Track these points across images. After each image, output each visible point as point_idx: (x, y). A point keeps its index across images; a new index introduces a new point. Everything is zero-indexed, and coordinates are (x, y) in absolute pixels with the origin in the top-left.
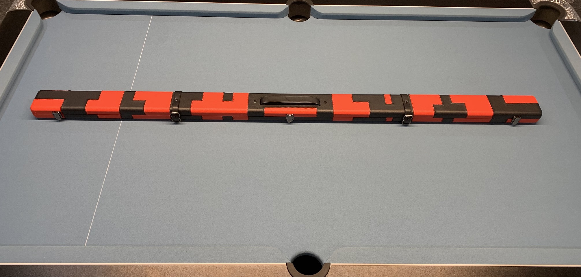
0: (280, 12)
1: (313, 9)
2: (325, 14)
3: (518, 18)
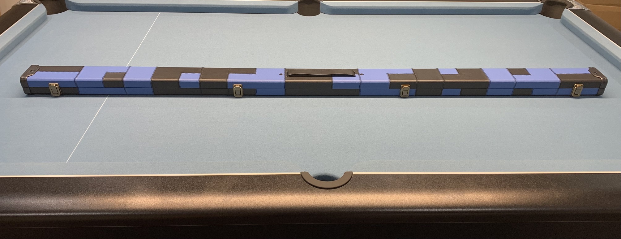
0: (290, 6)
2: (335, 7)
3: (526, 9)
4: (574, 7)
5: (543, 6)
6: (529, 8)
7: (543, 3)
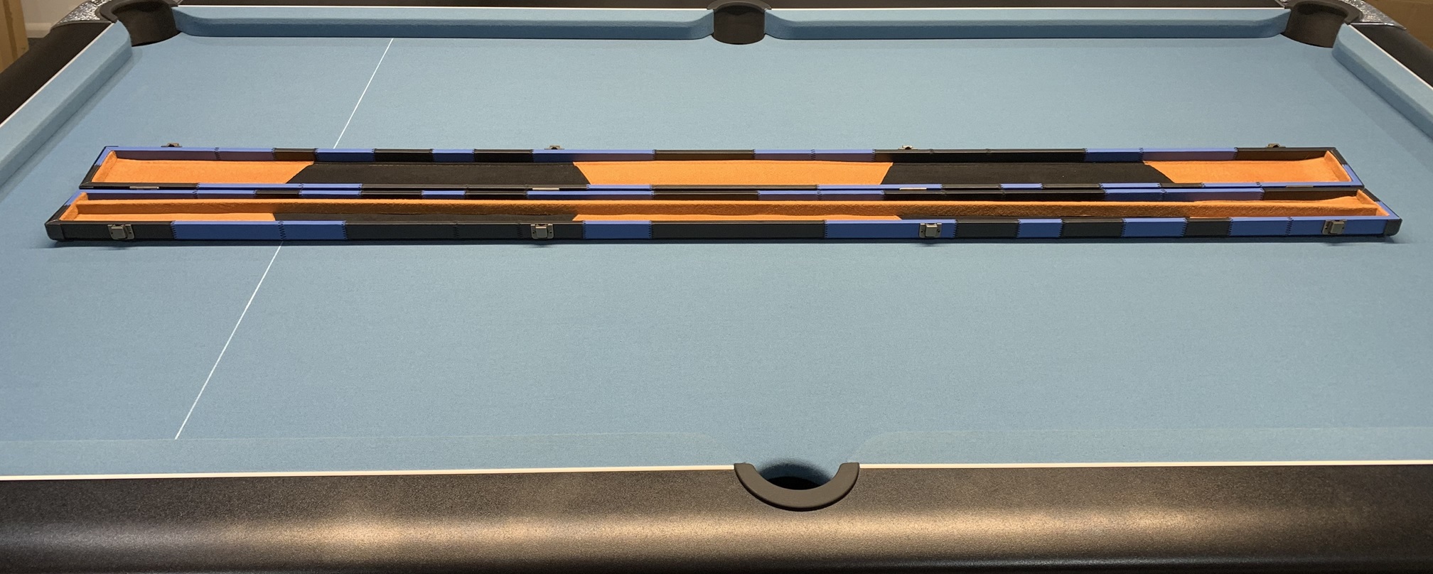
0: (695, 22)
1: (770, 15)
2: (800, 23)
3: (1251, 25)
4: (1363, 21)
5: (1291, 14)
6: (1257, 22)
7: (1289, 10)
